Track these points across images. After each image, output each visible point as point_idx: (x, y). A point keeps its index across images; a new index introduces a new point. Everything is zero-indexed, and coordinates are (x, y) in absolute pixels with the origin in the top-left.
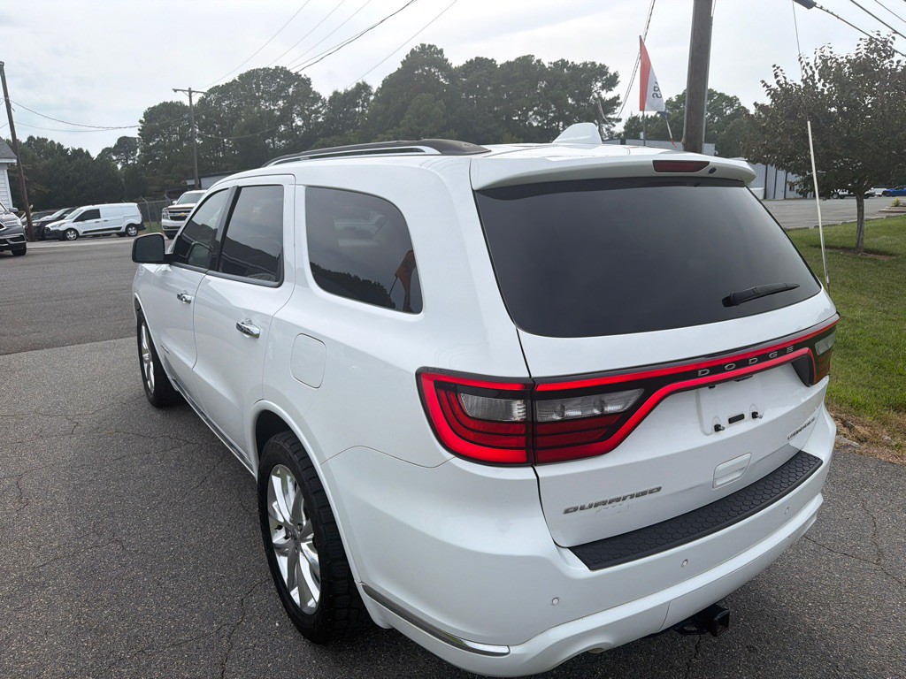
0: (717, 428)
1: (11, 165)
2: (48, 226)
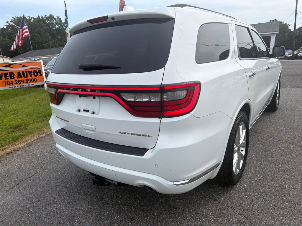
0: (79, 111)
1: (277, 33)
2: (298, 54)
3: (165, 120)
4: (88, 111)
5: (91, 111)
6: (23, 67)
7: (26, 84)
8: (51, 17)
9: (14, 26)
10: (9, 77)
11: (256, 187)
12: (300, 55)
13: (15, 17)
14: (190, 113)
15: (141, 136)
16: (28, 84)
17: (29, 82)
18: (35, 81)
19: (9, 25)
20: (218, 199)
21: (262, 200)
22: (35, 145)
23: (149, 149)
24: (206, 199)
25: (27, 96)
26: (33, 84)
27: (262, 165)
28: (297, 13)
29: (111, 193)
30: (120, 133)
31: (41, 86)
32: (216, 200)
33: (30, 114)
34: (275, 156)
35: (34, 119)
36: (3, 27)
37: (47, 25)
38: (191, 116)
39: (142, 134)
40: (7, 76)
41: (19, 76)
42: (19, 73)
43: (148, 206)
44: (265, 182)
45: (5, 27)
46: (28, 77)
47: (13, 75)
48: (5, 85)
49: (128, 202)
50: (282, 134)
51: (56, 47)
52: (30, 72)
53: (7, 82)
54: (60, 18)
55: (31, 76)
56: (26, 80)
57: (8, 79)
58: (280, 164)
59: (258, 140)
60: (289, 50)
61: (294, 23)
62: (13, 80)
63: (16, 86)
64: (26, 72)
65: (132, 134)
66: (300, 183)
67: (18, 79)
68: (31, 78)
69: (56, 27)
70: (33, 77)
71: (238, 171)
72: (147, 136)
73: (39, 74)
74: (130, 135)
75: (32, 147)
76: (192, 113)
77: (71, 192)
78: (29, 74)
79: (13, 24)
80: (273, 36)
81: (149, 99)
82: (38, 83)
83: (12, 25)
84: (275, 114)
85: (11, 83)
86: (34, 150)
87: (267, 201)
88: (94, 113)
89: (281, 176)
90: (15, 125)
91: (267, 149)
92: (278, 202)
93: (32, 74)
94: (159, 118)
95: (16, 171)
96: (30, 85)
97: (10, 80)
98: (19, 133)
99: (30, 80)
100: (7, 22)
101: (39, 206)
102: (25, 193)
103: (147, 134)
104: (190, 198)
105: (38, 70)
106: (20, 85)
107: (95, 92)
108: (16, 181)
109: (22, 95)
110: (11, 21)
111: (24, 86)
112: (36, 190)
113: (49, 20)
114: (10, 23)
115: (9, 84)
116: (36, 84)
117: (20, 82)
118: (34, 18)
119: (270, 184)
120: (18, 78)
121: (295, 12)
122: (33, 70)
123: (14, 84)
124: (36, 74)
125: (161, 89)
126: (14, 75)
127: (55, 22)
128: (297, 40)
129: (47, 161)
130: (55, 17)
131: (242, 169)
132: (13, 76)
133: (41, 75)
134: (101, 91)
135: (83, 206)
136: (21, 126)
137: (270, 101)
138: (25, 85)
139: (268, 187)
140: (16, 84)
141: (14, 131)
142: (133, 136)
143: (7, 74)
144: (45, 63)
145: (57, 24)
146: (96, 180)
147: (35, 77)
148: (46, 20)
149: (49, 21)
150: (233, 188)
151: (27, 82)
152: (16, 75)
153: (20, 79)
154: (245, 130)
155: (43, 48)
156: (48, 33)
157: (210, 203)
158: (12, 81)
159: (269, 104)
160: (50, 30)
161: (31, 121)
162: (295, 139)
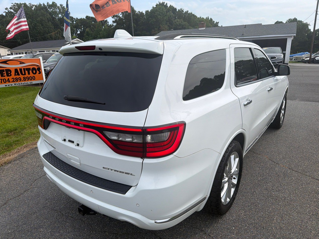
0: (65, 140)
1: (294, 36)
2: (316, 58)
3: (147, 161)
4: (73, 142)
5: (76, 143)
6: (20, 63)
7: (24, 82)
8: (54, 5)
9: (13, 14)
10: (5, 75)
11: (245, 217)
12: (318, 59)
13: (15, 4)
14: (173, 154)
15: (124, 174)
16: (25, 82)
17: (27, 80)
18: (33, 78)
19: (8, 12)
20: (205, 229)
21: (248, 233)
22: (27, 157)
23: (132, 186)
24: (192, 229)
25: (25, 95)
26: (31, 82)
27: (255, 192)
28: (318, 13)
29: (99, 218)
30: (104, 168)
31: (40, 84)
32: (203, 231)
33: (26, 116)
34: (270, 182)
35: (30, 123)
36: (2, 14)
37: (50, 13)
38: (174, 157)
39: (125, 171)
40: (4, 73)
41: (16, 74)
42: (16, 70)
43: (134, 234)
44: (254, 212)
45: (4, 14)
46: (26, 75)
47: (9, 72)
48: (1, 83)
49: (114, 230)
50: (281, 156)
51: (58, 39)
52: (28, 70)
53: (4, 79)
54: (63, 6)
55: (29, 74)
56: (24, 78)
57: (5, 76)
58: (273, 192)
59: (256, 163)
60: (307, 52)
61: (314, 24)
62: (10, 78)
63: (13, 84)
64: (24, 69)
65: (115, 171)
66: (289, 215)
67: (15, 77)
68: (29, 76)
69: (59, 16)
70: (32, 75)
71: (228, 200)
72: (130, 174)
73: (38, 72)
74: (113, 171)
75: (24, 160)
76: (175, 154)
77: (58, 215)
78: (26, 72)
79: (13, 11)
80: (290, 39)
81: (132, 139)
82: (36, 81)
83: (11, 12)
84: (279, 132)
85: (7, 81)
86: (25, 164)
87: (253, 234)
88: (78, 145)
89: (272, 206)
90: (10, 128)
91: (263, 174)
92: (263, 236)
93: (31, 71)
94: (142, 158)
95: (5, 188)
96: (28, 83)
97: (7, 78)
98: (14, 138)
99: (28, 78)
100: (6, 9)
101: (24, 230)
102: (12, 214)
103: (130, 173)
104: (177, 228)
105: (36, 68)
106: (17, 83)
107: (79, 126)
108: (3, 199)
109: (20, 93)
110: (11, 8)
111: (22, 85)
112: (24, 212)
113: (52, 8)
114: (9, 9)
115: (5, 81)
116: (34, 82)
117: (17, 80)
118: (36, 6)
119: (259, 215)
120: (15, 75)
121: (315, 12)
122: (31, 67)
123: (11, 82)
124: (34, 72)
125: (144, 131)
126: (11, 72)
127: (58, 10)
128: (316, 41)
129: (38, 177)
130: (58, 5)
131: (233, 198)
132: (10, 74)
133: (40, 73)
134: (85, 126)
135: (69, 232)
136: (16, 130)
137: (273, 119)
138: (22, 83)
139: (257, 218)
140: (13, 81)
141: (8, 136)
142: (116, 172)
143: (3, 71)
144: (45, 58)
145: (60, 12)
146: (82, 209)
147: (34, 75)
148: (49, 8)
149: (51, 10)
150: (222, 218)
151: (25, 80)
152: (13, 73)
153: (18, 77)
154: (238, 158)
155: (45, 39)
156: (50, 23)
157: (196, 234)
158: (8, 79)
159: (272, 122)
160: (53, 20)
161: (27, 125)
162: (294, 163)
